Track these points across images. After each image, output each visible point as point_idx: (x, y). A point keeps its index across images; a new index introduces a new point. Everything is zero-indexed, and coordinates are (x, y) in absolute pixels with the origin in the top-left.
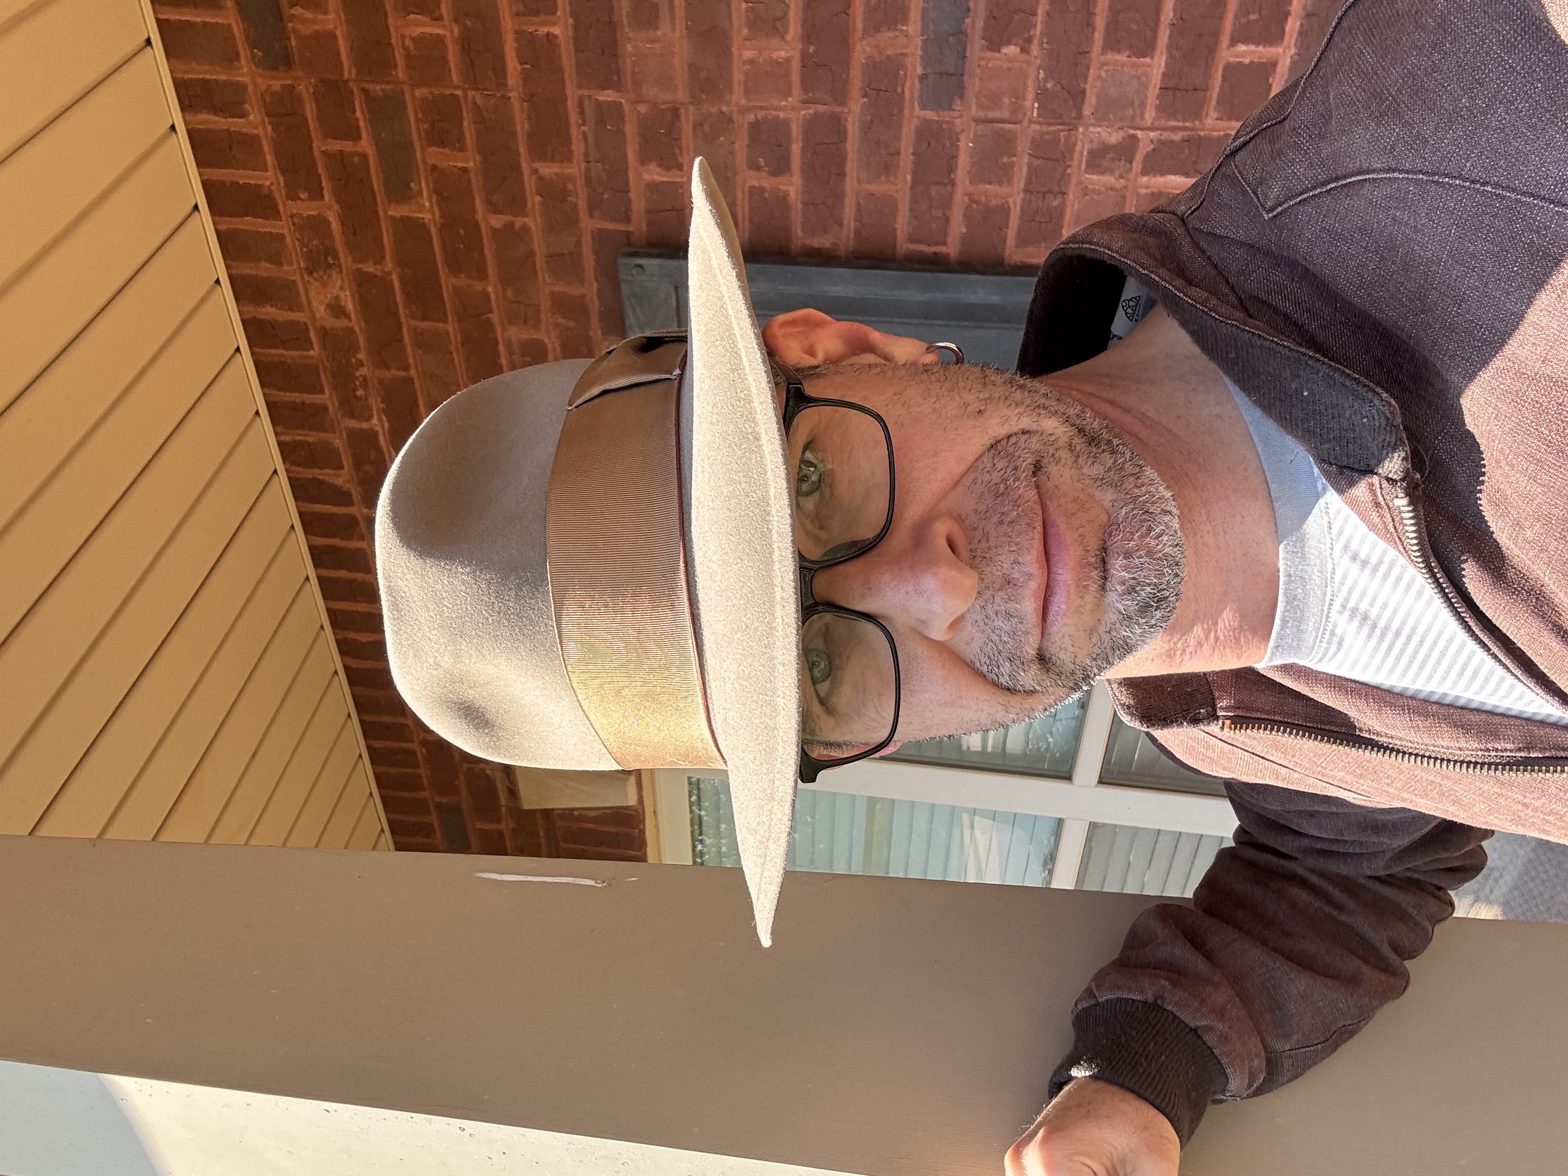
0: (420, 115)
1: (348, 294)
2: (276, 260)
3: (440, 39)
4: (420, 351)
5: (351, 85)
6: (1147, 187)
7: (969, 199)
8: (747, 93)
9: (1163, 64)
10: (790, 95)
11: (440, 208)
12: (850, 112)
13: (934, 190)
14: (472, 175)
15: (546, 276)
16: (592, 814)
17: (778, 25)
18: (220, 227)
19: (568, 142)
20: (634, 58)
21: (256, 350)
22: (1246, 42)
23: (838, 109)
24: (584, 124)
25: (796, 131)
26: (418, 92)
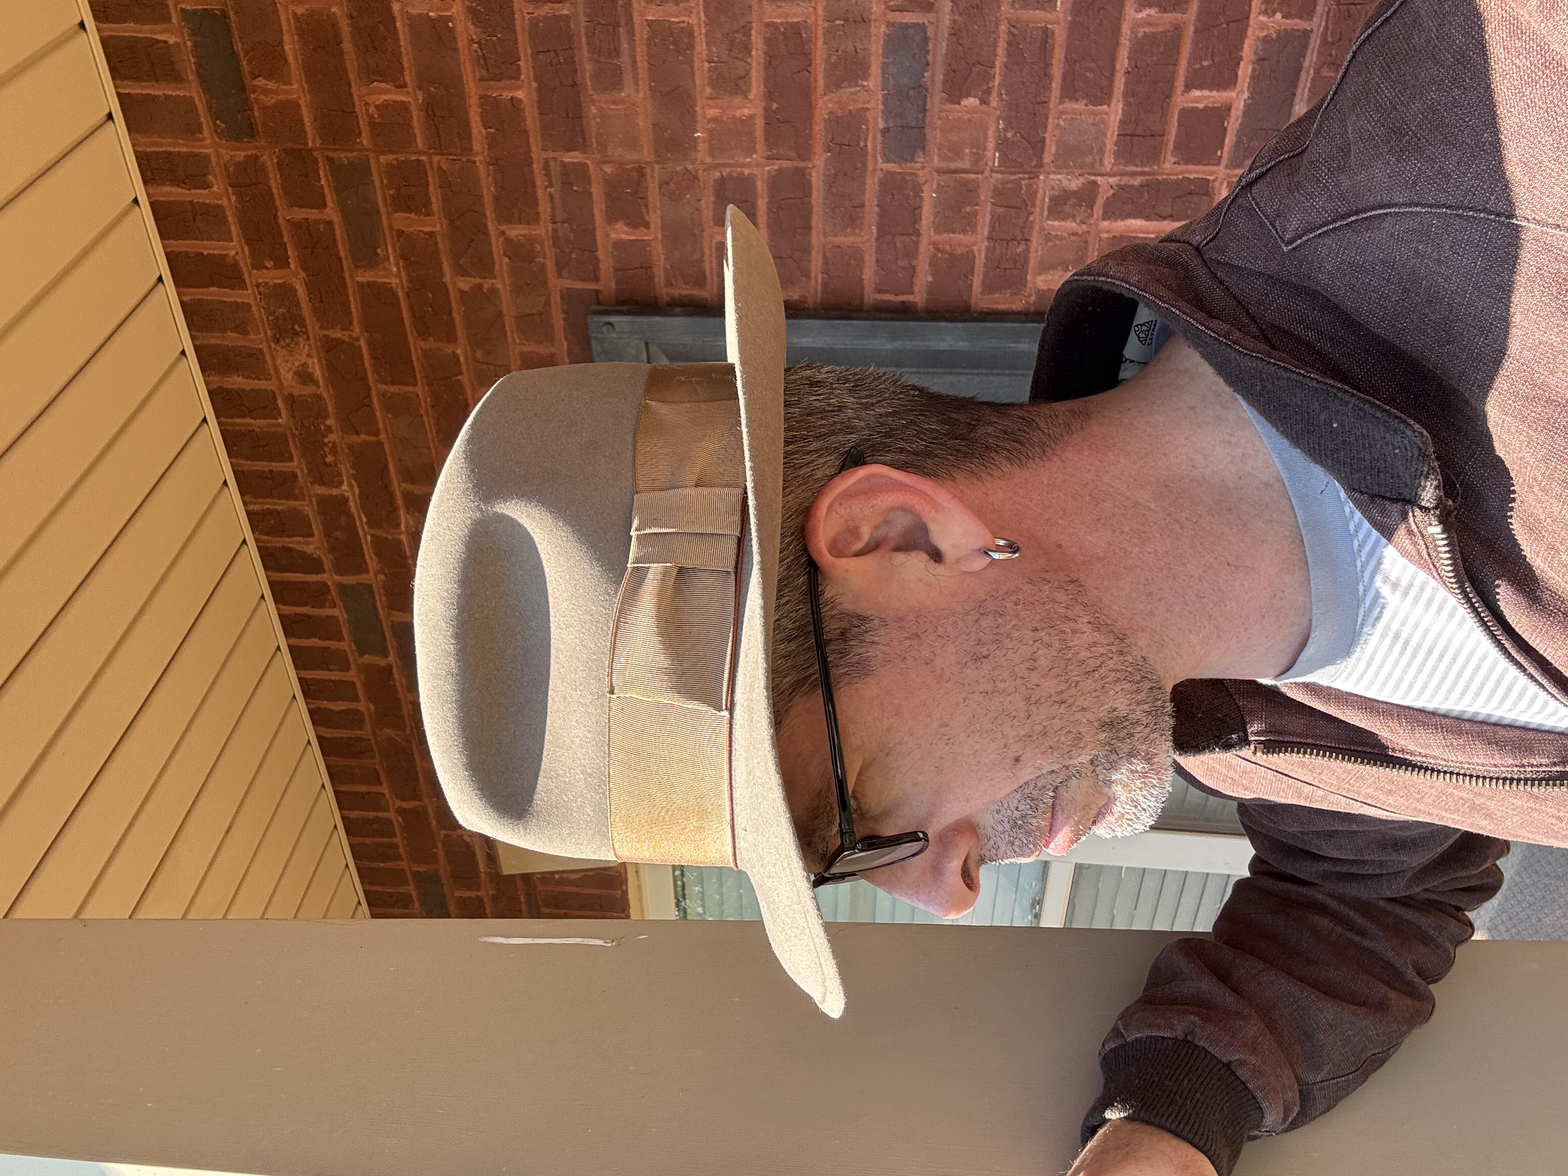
0: (385, 182)
1: (315, 360)
2: (242, 329)
3: (404, 106)
4: (390, 416)
5: (315, 153)
6: (1108, 232)
7: (935, 248)
8: (712, 150)
9: (1120, 111)
10: (755, 151)
11: (408, 274)
12: (814, 167)
13: (899, 240)
14: (439, 239)
15: (515, 335)
16: (573, 877)
17: (741, 83)
18: (184, 299)
19: (535, 203)
20: (598, 120)
21: (222, 419)
22: (1201, 87)
23: (802, 164)
24: (551, 185)
25: (761, 187)
26: (382, 159)
